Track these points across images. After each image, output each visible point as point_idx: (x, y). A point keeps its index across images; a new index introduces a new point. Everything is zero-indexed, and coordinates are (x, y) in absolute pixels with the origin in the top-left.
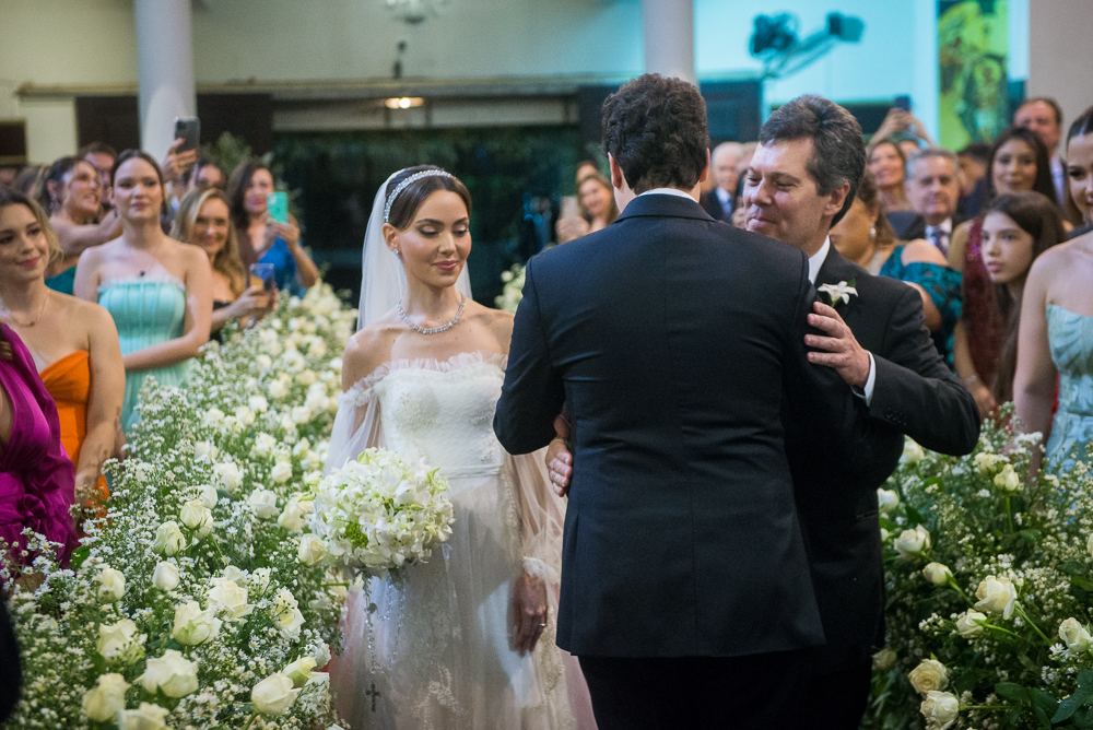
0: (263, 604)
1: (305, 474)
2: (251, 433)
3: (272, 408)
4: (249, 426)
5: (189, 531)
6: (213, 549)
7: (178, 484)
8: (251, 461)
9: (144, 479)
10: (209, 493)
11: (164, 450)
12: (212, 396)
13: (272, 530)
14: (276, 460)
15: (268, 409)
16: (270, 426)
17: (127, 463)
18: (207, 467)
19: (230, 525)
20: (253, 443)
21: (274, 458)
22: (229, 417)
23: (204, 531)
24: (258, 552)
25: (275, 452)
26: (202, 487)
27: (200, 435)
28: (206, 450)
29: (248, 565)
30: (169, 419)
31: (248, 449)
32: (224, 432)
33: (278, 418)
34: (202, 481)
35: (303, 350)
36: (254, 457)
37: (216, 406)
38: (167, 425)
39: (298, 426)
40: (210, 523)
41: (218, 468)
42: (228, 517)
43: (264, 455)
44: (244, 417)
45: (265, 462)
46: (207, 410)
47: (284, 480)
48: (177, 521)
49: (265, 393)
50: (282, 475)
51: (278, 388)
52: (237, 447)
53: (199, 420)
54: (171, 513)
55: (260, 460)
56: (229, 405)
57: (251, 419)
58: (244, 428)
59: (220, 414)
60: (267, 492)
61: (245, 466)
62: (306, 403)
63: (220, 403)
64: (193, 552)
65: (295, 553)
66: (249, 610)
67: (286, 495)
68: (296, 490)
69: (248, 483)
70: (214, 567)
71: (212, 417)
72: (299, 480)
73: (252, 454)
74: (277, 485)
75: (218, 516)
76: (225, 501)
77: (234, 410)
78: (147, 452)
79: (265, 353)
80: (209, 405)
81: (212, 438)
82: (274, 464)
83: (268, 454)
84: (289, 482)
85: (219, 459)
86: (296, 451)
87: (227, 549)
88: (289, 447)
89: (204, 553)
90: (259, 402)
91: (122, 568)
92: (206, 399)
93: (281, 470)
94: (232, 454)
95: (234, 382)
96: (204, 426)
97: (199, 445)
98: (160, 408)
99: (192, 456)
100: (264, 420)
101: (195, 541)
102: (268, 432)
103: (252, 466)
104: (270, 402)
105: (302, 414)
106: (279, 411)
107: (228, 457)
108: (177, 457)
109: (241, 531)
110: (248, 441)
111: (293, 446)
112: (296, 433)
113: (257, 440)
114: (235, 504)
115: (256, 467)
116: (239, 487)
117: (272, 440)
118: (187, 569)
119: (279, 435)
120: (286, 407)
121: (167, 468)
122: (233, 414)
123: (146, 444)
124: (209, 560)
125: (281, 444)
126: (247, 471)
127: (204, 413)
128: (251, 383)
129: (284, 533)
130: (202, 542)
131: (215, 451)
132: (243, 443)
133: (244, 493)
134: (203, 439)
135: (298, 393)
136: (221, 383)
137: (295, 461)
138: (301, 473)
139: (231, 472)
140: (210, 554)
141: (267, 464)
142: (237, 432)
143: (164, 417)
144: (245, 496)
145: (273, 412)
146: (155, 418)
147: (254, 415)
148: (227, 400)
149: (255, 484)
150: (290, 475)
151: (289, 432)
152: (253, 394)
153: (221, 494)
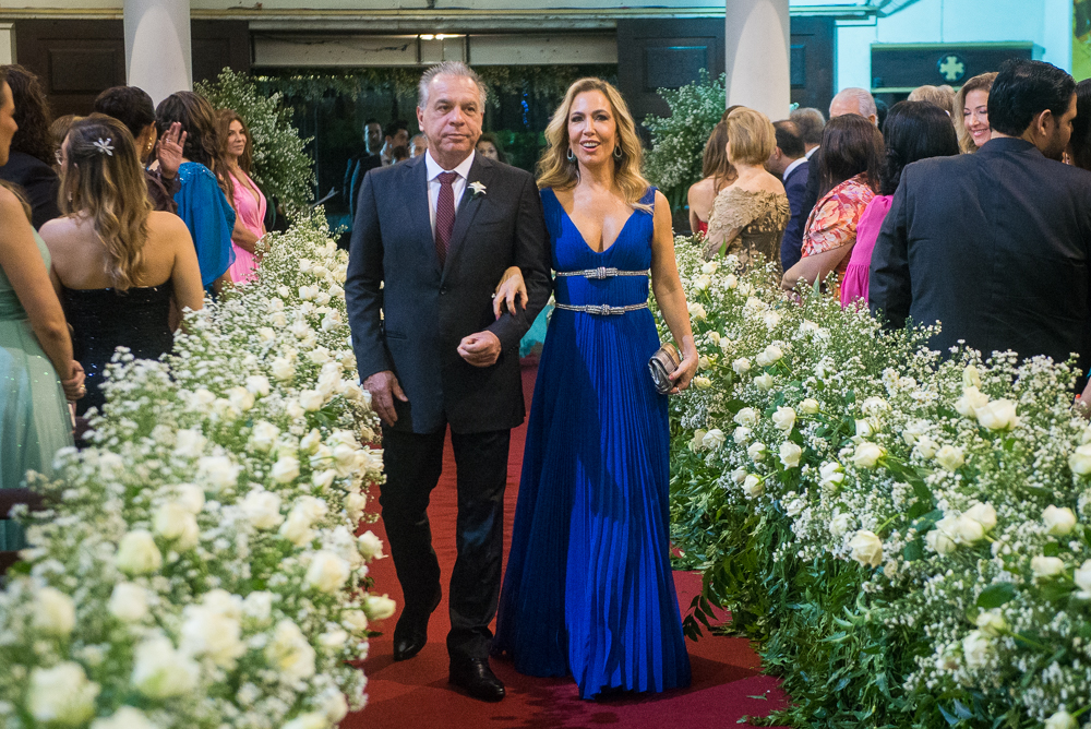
0: (257, 641)
1: (315, 473)
2: (247, 421)
3: (276, 391)
4: (246, 412)
5: (164, 544)
6: (197, 566)
7: (153, 483)
8: (248, 455)
9: (110, 476)
10: (192, 495)
11: (136, 439)
12: (200, 373)
13: (272, 544)
14: (279, 455)
15: (271, 391)
16: (272, 413)
17: (89, 453)
18: (191, 461)
19: (220, 536)
20: (250, 434)
21: (276, 453)
22: (221, 401)
23: (184, 544)
24: (255, 572)
25: (278, 444)
26: (184, 487)
27: (185, 421)
28: (190, 441)
29: (241, 589)
30: (145, 400)
31: (244, 440)
32: (214, 418)
33: (282, 403)
34: (184, 478)
35: (314, 324)
36: (252, 452)
37: (205, 386)
38: (142, 409)
39: (307, 413)
40: (191, 534)
41: (205, 463)
42: (216, 525)
43: (263, 447)
44: (239, 400)
45: (264, 457)
46: (193, 391)
47: (288, 479)
48: (150, 529)
49: (267, 372)
50: (287, 474)
51: (283, 366)
52: (230, 438)
53: (183, 402)
54: (142, 519)
55: (260, 455)
56: (222, 386)
57: (248, 403)
58: (240, 414)
59: (210, 396)
60: (268, 495)
61: (240, 461)
62: (318, 386)
63: (210, 382)
64: (169, 571)
65: (302, 574)
66: (239, 650)
67: (291, 498)
68: (303, 493)
69: (244, 483)
70: (197, 589)
71: (199, 399)
72: (307, 481)
73: (248, 447)
74: (280, 486)
75: (204, 525)
76: (213, 505)
77: (227, 392)
78: (114, 441)
79: (268, 325)
80: (197, 385)
81: (199, 426)
82: (276, 460)
83: (270, 446)
84: (295, 483)
85: (207, 452)
86: (305, 444)
87: (214, 567)
88: (296, 439)
89: (183, 573)
90: (260, 383)
91: (71, 592)
92: (193, 377)
93: (285, 468)
94: (224, 446)
95: (229, 357)
96: (189, 409)
97: (182, 433)
98: (132, 386)
99: (171, 447)
100: (264, 405)
101: (173, 557)
102: (270, 420)
103: (249, 460)
104: (274, 384)
105: (311, 399)
106: (284, 395)
107: (218, 449)
108: (153, 448)
109: (233, 545)
110: (244, 431)
111: (300, 438)
112: (305, 422)
113: (256, 429)
114: (226, 509)
115: (254, 463)
116: (232, 488)
117: (274, 430)
118: (161, 594)
119: (284, 424)
120: (292, 390)
121: (138, 462)
122: (226, 397)
123: (113, 431)
124: (191, 582)
125: (286, 435)
126: (242, 468)
127: (190, 393)
128: (250, 359)
129: (288, 549)
130: (182, 558)
131: (202, 440)
132: (237, 434)
133: (237, 495)
134: (188, 427)
135: (307, 374)
136: (211, 358)
137: (303, 456)
138: (310, 473)
139: (222, 468)
140: (193, 573)
141: (268, 460)
142: (230, 419)
143: (138, 398)
144: (239, 499)
145: (276, 394)
146: (127, 399)
147: (253, 399)
148: (218, 379)
149: (251, 484)
150: (297, 473)
151: (296, 421)
152: (252, 372)
153: (208, 497)
